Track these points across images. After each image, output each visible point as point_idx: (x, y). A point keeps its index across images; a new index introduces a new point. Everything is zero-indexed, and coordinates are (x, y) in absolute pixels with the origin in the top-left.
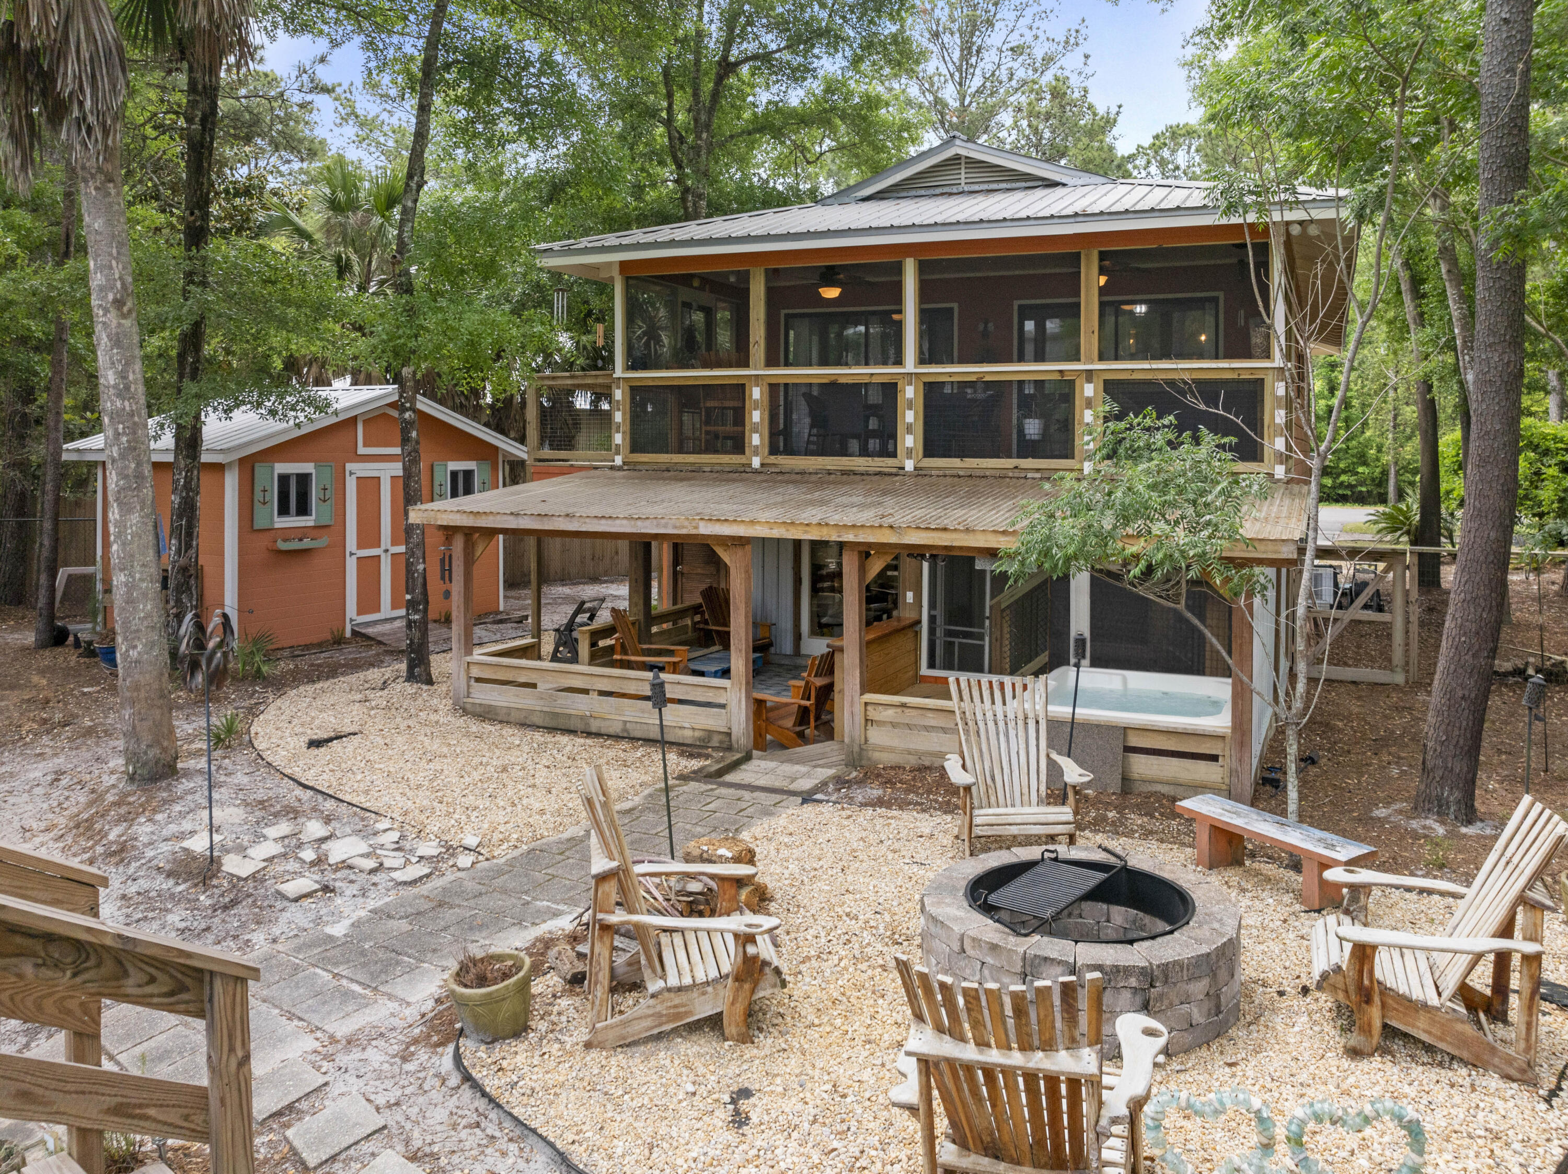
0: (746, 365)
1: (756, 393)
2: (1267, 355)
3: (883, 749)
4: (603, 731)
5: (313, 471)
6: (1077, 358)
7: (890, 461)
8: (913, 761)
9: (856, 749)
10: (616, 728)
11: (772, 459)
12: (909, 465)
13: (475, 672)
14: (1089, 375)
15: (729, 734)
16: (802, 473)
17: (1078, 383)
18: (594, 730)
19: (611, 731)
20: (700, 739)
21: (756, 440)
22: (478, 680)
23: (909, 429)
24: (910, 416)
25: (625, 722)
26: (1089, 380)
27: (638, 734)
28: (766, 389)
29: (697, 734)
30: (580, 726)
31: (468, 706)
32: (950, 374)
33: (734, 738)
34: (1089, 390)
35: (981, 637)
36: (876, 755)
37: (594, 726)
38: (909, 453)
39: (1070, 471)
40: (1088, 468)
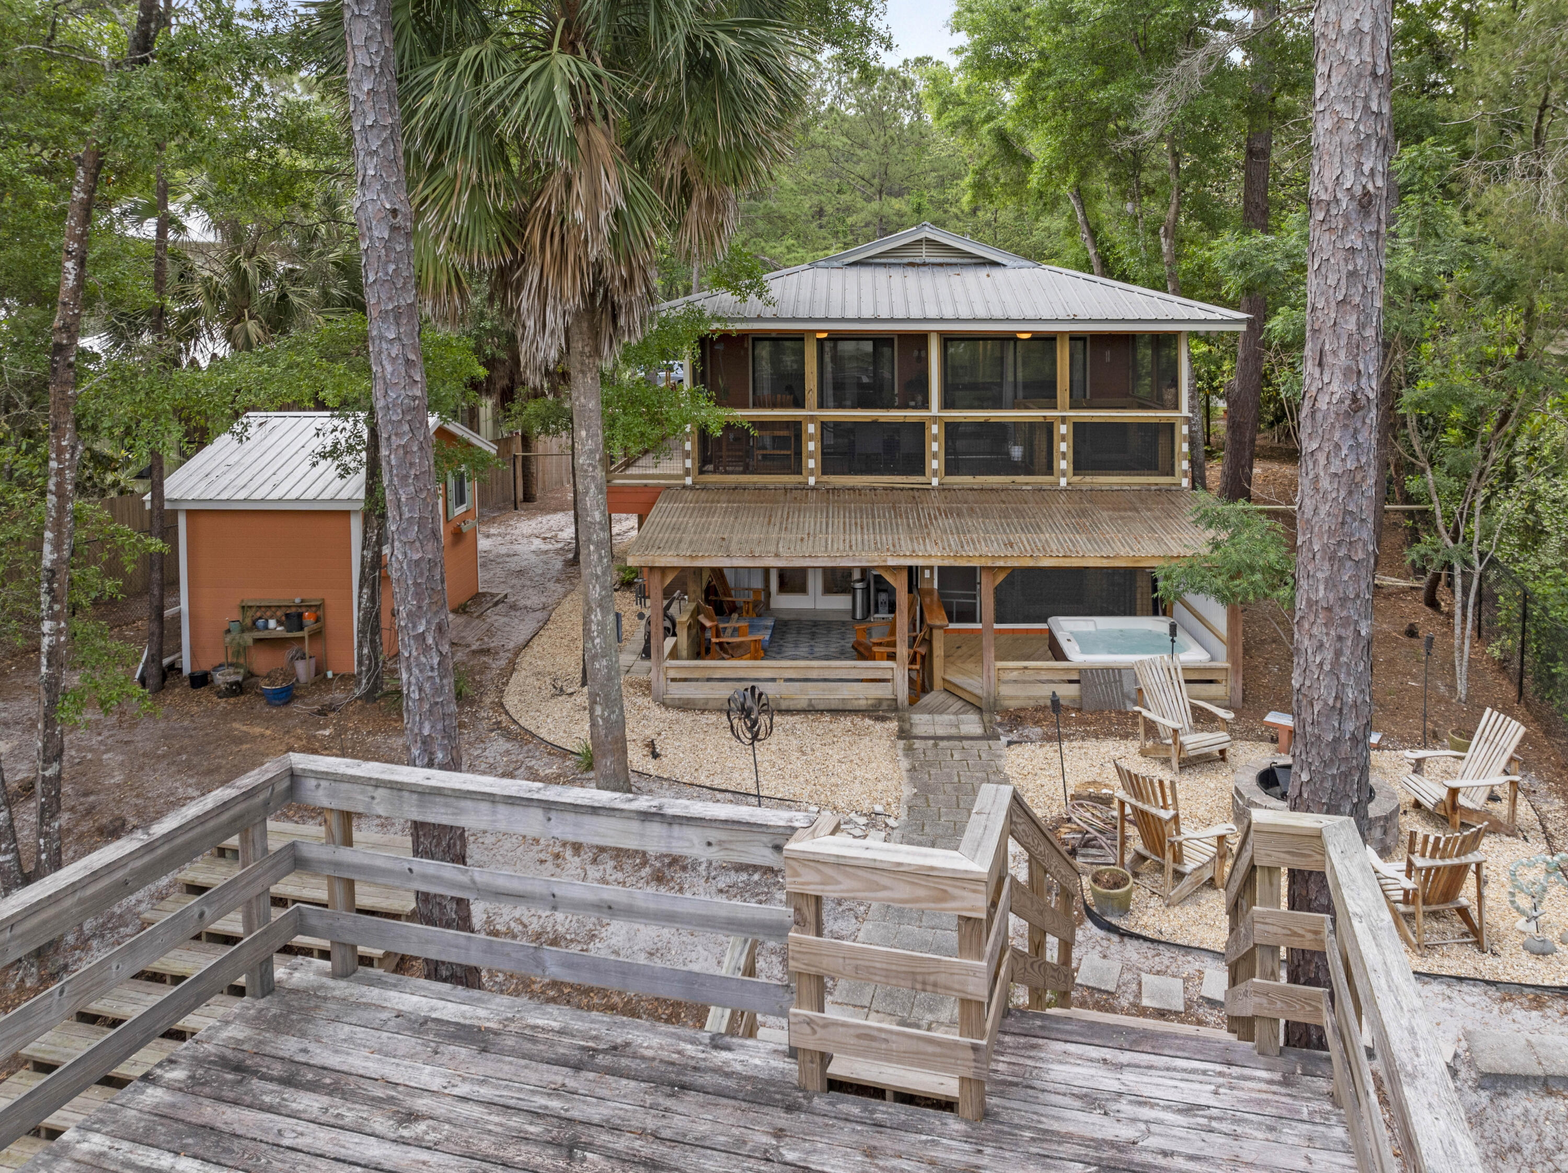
1: (810, 428)
3: (1011, 698)
4: (792, 708)
6: (1055, 408)
7: (920, 479)
8: (1032, 703)
10: (803, 704)
11: (824, 478)
12: (935, 482)
13: (672, 674)
14: (1064, 420)
15: (894, 700)
17: (1055, 425)
19: (799, 707)
20: (872, 705)
21: (811, 464)
23: (935, 456)
24: (935, 447)
27: (821, 707)
28: (819, 425)
29: (870, 702)
31: (667, 701)
32: (965, 417)
33: (898, 702)
34: (1063, 429)
35: (974, 597)
36: (1007, 703)
37: (784, 706)
38: (935, 473)
39: (1051, 484)
40: (1063, 482)
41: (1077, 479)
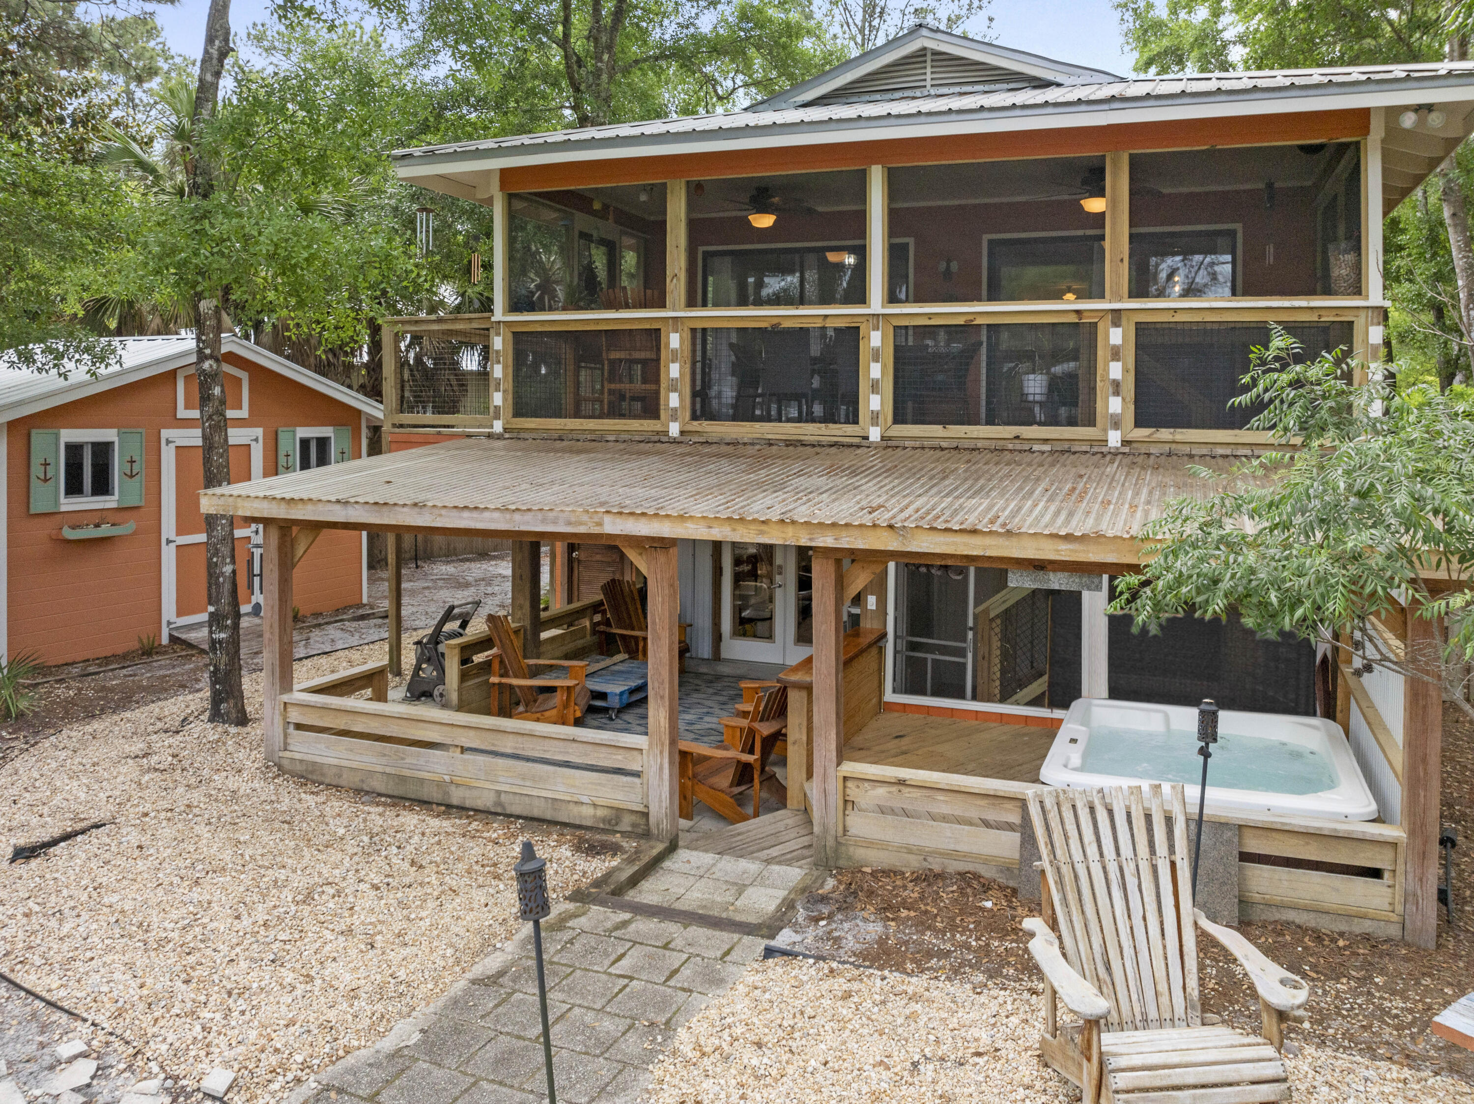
0: (662, 305)
1: (674, 341)
2: (1357, 289)
3: (870, 844)
4: (468, 804)
5: (116, 439)
6: (1102, 296)
7: (849, 429)
8: (914, 863)
9: (830, 842)
10: (486, 801)
11: (695, 426)
12: (875, 434)
13: (295, 716)
14: (1117, 316)
15: (646, 815)
16: (735, 443)
17: (1101, 327)
18: (455, 801)
19: (480, 804)
20: (604, 820)
21: (674, 400)
22: (299, 727)
23: (875, 387)
24: (875, 371)
25: (499, 793)
26: (1116, 324)
27: (516, 810)
28: (687, 335)
29: (600, 813)
30: (436, 796)
31: (285, 763)
32: (930, 316)
33: (652, 820)
34: (1116, 336)
35: (962, 653)
36: (860, 853)
37: (456, 796)
38: (875, 418)
39: (1091, 442)
40: (1114, 439)
41: (1142, 433)
